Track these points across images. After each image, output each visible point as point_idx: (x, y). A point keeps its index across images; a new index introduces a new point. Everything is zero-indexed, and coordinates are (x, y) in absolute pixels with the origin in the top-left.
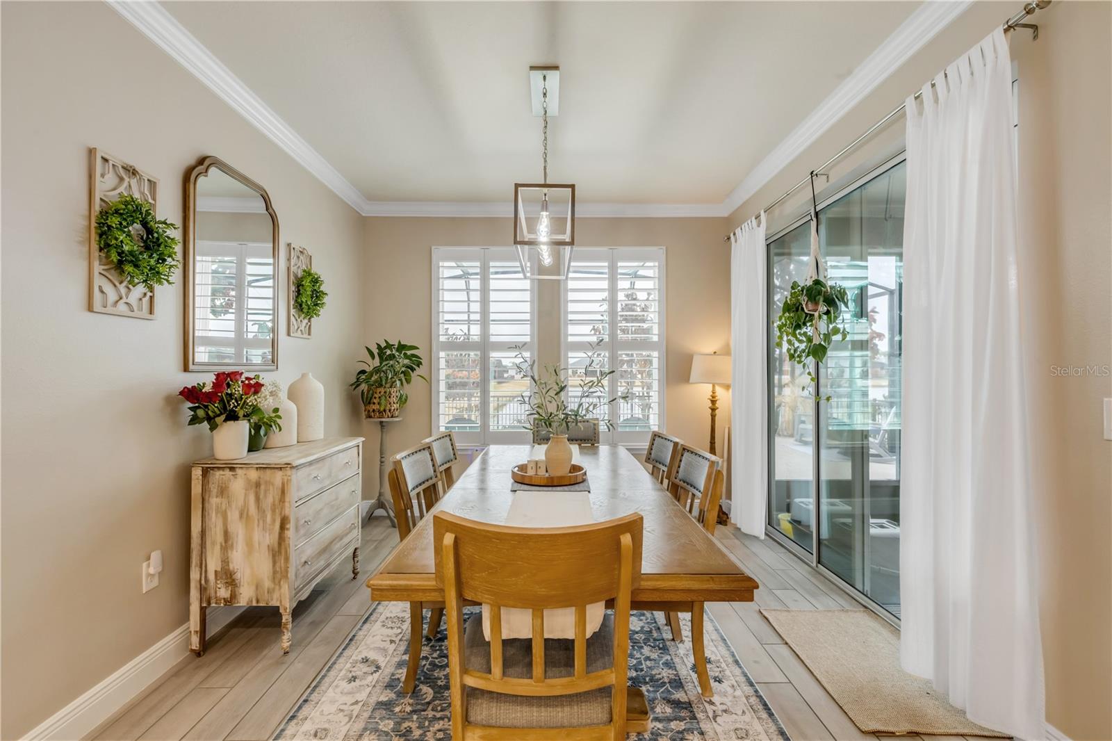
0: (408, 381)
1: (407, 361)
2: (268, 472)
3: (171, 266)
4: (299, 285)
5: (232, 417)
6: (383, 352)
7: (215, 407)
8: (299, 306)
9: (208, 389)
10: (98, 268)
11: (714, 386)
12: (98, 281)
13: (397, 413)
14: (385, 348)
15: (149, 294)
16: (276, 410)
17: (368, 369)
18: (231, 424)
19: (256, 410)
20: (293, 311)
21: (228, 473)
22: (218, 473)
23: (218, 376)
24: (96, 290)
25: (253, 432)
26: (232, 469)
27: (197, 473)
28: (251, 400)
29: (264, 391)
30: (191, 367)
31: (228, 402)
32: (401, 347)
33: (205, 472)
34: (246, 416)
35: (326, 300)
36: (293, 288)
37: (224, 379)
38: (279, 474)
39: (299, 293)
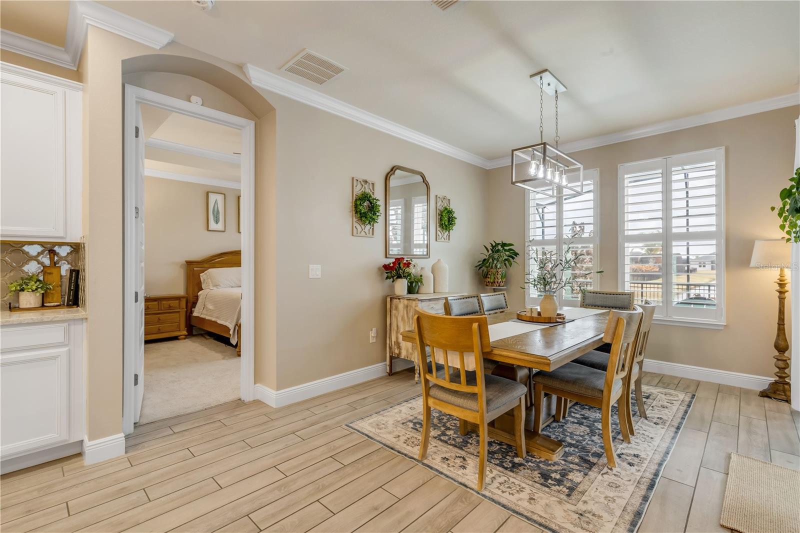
0: (511, 265)
1: (507, 253)
2: (411, 301)
3: (378, 216)
4: (441, 215)
5: (399, 277)
6: (495, 248)
7: (394, 272)
8: (441, 225)
9: (392, 265)
10: (355, 220)
11: (782, 270)
12: (356, 224)
13: (502, 284)
14: (495, 246)
15: (372, 227)
16: (421, 276)
17: (486, 258)
18: (399, 280)
19: (409, 275)
20: (438, 229)
21: (398, 300)
22: (395, 300)
23: (396, 259)
24: (354, 227)
25: (409, 284)
26: (399, 299)
27: (389, 299)
28: (407, 270)
29: (411, 266)
30: (388, 256)
31: (399, 270)
32: (504, 245)
33: (391, 299)
34: (405, 277)
35: (456, 221)
36: (438, 217)
37: (398, 260)
38: (414, 302)
39: (441, 220)
